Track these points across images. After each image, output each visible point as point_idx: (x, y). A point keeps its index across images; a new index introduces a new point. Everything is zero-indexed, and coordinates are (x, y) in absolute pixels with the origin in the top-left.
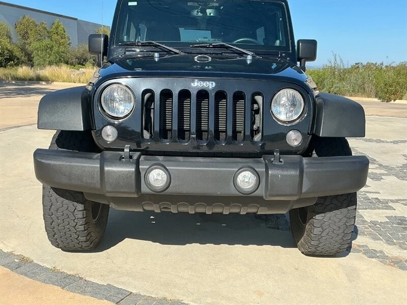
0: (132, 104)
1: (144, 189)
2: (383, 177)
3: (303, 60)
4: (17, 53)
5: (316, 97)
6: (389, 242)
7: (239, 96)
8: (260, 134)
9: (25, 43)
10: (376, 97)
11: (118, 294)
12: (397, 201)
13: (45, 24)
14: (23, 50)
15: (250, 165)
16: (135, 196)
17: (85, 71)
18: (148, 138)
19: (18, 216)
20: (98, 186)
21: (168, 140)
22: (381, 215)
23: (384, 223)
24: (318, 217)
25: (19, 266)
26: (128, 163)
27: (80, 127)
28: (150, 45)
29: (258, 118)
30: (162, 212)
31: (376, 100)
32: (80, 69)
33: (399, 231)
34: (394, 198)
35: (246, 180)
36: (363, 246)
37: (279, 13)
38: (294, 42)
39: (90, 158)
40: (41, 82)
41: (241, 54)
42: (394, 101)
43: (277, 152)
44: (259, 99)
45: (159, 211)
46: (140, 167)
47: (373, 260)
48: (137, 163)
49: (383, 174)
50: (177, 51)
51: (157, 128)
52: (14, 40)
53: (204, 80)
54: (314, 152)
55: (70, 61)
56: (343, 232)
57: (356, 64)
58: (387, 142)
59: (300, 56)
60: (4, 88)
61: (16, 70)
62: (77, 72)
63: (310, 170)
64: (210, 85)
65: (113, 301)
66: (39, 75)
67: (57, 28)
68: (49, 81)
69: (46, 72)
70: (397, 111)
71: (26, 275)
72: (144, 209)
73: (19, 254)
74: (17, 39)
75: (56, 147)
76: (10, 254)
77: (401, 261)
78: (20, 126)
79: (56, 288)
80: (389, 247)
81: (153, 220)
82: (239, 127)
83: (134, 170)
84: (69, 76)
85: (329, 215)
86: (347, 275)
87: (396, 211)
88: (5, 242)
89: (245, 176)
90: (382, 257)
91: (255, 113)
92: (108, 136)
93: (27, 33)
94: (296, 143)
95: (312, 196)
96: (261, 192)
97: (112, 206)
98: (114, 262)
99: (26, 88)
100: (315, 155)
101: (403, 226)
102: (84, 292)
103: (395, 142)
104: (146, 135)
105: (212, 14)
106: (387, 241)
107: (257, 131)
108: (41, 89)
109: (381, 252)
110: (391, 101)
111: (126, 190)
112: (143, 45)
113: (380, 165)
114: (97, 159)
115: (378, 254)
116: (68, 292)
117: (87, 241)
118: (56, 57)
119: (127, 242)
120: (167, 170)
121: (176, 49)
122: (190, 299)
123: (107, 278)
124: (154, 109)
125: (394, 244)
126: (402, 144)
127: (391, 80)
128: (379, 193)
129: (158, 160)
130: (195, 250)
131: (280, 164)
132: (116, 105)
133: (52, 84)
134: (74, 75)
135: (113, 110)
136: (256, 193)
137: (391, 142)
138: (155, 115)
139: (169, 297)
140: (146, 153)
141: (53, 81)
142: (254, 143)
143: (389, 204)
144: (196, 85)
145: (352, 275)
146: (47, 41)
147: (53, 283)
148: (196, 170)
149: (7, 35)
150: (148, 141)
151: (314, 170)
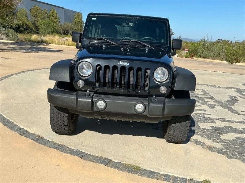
0: (91, 71)
1: (95, 109)
2: (215, 106)
3: (175, 49)
4: (31, 26)
5: (175, 71)
6: (209, 138)
7: (139, 69)
8: (148, 87)
9: (35, 20)
10: (226, 60)
11: (81, 154)
12: (218, 119)
13: (47, 11)
14: (34, 24)
15: (142, 101)
16: (91, 112)
17: (67, 39)
18: (98, 86)
19: (36, 117)
20: (75, 106)
21: (106, 88)
22: (208, 126)
23: (209, 129)
24: (172, 125)
25: (38, 139)
26: (88, 98)
27: (68, 80)
28: (101, 39)
29: (148, 79)
30: (102, 119)
31: (225, 62)
32: (65, 38)
33: (215, 134)
34: (217, 117)
35: (140, 107)
36: (195, 140)
37: (164, 26)
38: (171, 41)
39: (72, 94)
40: (44, 44)
41: (144, 46)
42: (235, 63)
43: (154, 96)
44: (148, 71)
45: (101, 119)
46: (94, 99)
47: (199, 146)
48: (92, 98)
49: (216, 105)
50: (114, 43)
51: (102, 81)
52: (29, 18)
53: (124, 62)
54: (173, 96)
55: (59, 32)
56: (184, 133)
57: (218, 40)
58: (223, 88)
59: (173, 47)
60: (24, 46)
61: (31, 36)
62: (63, 39)
63: (168, 105)
64: (126, 64)
65: (79, 156)
66: (43, 40)
67: (53, 13)
68: (48, 43)
69: (47, 38)
70: (234, 70)
71: (41, 144)
72: (94, 118)
73: (38, 134)
74: (31, 18)
75: (56, 88)
76: (33, 134)
77: (212, 147)
78: (34, 70)
79: (55, 150)
80: (208, 141)
81: (99, 122)
82: (139, 83)
83: (91, 100)
84: (59, 41)
85: (178, 124)
86: (184, 152)
87: (216, 124)
88: (31, 129)
89: (140, 106)
90: (203, 145)
91: (146, 77)
92: (80, 84)
93: (36, 15)
94: (164, 92)
95: (169, 116)
96: (146, 113)
97: (81, 115)
98: (80, 140)
99: (36, 47)
100: (173, 97)
101: (218, 131)
102: (67, 152)
103: (227, 88)
104: (97, 85)
105: (132, 26)
106: (207, 138)
107: (147, 85)
108: (44, 48)
109: (203, 143)
110: (233, 63)
111: (87, 109)
112: (98, 39)
113: (216, 100)
114: (75, 95)
115: (201, 144)
116: (60, 152)
117: (69, 130)
118: (52, 29)
119: (86, 131)
120: (105, 101)
121: (114, 42)
122: (113, 158)
123: (77, 147)
124: (101, 73)
125: (211, 139)
126: (230, 89)
127: (234, 52)
128: (211, 115)
129: (101, 97)
130: (117, 137)
131: (155, 101)
132: (84, 71)
133: (50, 45)
134: (61, 41)
135: (83, 73)
136: (144, 114)
137: (225, 88)
138: (101, 76)
139: (104, 156)
140: (96, 93)
141: (50, 44)
142: (145, 91)
143: (214, 120)
144: (121, 63)
145: (187, 152)
146: (47, 20)
147: (53, 148)
148: (115, 102)
149: (25, 16)
150: (97, 87)
151: (170, 105)
